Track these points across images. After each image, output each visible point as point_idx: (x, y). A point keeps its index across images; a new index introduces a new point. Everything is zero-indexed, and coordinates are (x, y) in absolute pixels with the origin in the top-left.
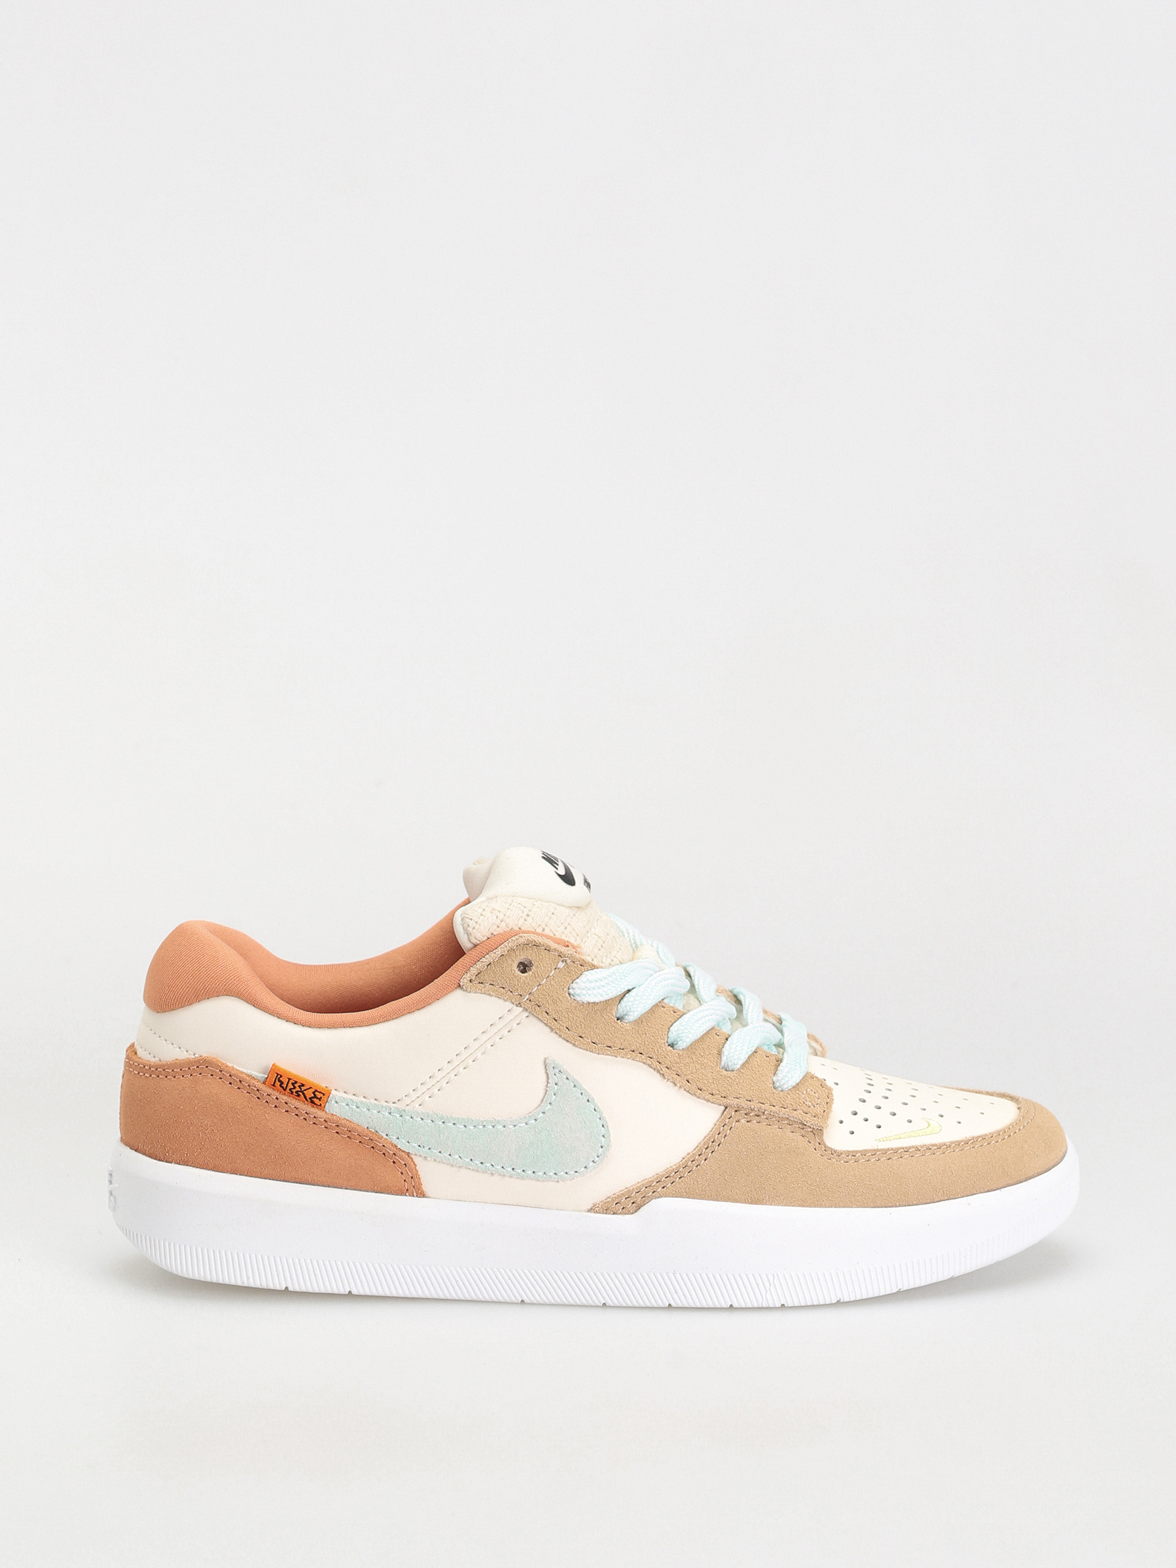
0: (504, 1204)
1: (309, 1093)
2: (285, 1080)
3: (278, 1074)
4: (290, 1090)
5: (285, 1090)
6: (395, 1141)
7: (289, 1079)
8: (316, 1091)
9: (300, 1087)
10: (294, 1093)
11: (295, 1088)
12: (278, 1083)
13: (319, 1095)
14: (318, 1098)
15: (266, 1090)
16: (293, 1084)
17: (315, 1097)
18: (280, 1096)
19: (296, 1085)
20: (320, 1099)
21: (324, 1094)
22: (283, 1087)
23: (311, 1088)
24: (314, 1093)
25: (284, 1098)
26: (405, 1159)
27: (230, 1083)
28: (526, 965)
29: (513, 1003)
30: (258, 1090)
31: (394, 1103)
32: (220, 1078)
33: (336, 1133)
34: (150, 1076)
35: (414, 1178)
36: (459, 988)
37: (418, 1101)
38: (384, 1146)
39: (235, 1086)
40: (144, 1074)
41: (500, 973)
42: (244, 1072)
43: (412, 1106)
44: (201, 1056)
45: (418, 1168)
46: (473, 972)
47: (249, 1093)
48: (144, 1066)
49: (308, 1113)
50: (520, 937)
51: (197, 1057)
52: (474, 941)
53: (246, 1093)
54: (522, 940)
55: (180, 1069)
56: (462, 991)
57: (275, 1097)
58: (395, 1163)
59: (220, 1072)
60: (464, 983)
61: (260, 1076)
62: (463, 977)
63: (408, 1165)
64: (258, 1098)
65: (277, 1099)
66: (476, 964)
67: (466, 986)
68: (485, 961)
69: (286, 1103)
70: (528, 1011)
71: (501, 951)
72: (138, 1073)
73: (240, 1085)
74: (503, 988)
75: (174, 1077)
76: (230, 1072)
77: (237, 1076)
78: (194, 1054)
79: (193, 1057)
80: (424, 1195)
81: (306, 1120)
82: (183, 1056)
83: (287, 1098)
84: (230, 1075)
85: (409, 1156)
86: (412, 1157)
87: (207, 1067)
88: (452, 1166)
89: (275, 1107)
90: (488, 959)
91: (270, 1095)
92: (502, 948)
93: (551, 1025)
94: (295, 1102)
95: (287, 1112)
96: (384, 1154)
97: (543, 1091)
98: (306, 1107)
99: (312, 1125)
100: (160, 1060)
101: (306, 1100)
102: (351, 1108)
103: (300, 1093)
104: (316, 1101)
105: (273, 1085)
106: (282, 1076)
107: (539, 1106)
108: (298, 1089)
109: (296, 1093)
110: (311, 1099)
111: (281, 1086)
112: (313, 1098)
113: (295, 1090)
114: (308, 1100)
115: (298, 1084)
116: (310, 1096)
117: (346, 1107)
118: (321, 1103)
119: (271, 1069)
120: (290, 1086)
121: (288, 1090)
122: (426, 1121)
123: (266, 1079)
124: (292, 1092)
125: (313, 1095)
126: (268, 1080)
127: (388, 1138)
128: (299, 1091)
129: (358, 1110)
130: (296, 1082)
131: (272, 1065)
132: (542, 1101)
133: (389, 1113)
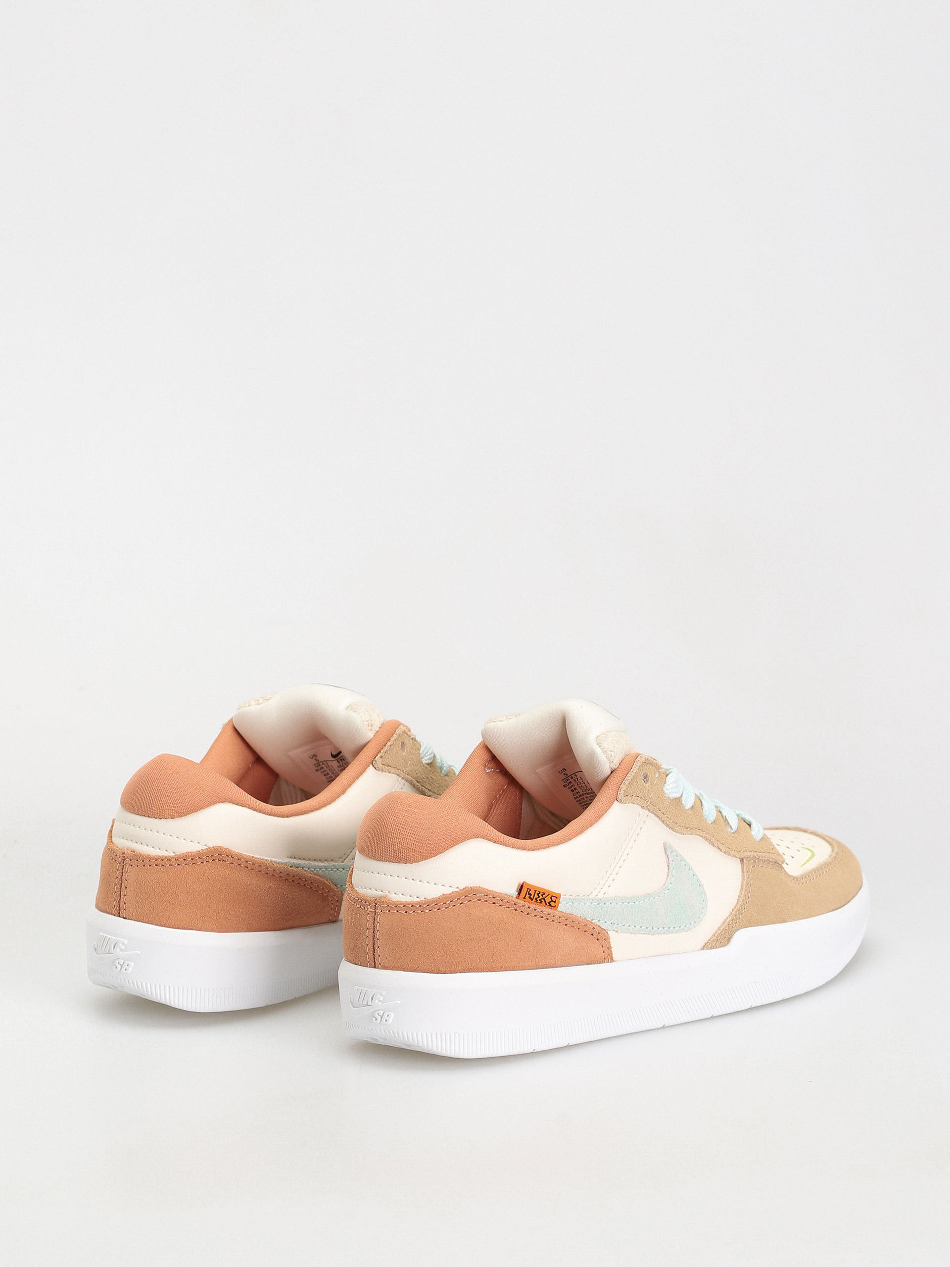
0: (655, 956)
1: (548, 900)
2: (532, 892)
3: (528, 889)
4: (536, 899)
5: (532, 900)
6: (598, 924)
7: (535, 891)
8: (552, 896)
9: (542, 895)
10: (538, 901)
11: (539, 897)
12: (528, 895)
13: (554, 899)
14: (553, 901)
15: (521, 902)
16: (538, 894)
17: (552, 901)
18: (531, 905)
19: (540, 895)
20: (555, 902)
21: (557, 898)
22: (531, 898)
23: (549, 895)
24: (551, 898)
25: (533, 906)
26: (604, 935)
27: (494, 903)
28: (646, 777)
29: (643, 807)
30: (515, 904)
31: (588, 896)
32: (487, 901)
33: (566, 925)
34: (422, 911)
35: (609, 948)
36: (616, 801)
37: (603, 891)
38: (594, 928)
39: (498, 905)
40: (414, 912)
41: (636, 786)
42: (501, 892)
43: (600, 896)
44: (467, 887)
45: (611, 941)
46: (624, 787)
47: (508, 908)
48: (412, 906)
49: (548, 914)
50: (641, 757)
51: (464, 889)
52: (615, 767)
53: (507, 907)
54: (643, 760)
55: (451, 901)
56: (619, 803)
57: (527, 906)
58: (598, 939)
59: (486, 897)
60: (620, 797)
61: (515, 893)
62: (619, 793)
63: (607, 939)
64: (515, 910)
65: (529, 907)
66: (624, 781)
67: (621, 800)
68: (628, 778)
69: (535, 910)
70: (651, 811)
71: (635, 769)
72: (406, 912)
73: (501, 903)
74: (638, 797)
75: (446, 908)
76: (493, 895)
77: (498, 896)
78: (457, 888)
79: (458, 890)
80: (614, 960)
81: (548, 919)
82: (448, 891)
83: (534, 906)
84: (494, 897)
85: (607, 932)
86: (609, 932)
87: (475, 894)
88: (631, 933)
89: (528, 914)
90: (630, 776)
91: (524, 906)
92: (635, 767)
93: (663, 819)
94: (540, 907)
95: (535, 916)
96: (592, 935)
97: (667, 868)
98: (546, 910)
99: (552, 923)
100: (425, 899)
101: (546, 904)
102: (570, 905)
103: (542, 900)
104: (552, 904)
105: (524, 898)
106: (530, 890)
107: (667, 879)
108: (541, 897)
109: (540, 900)
110: (549, 903)
111: (530, 898)
112: (551, 902)
113: (539, 898)
114: (548, 904)
115: (541, 893)
116: (549, 901)
117: (567, 905)
118: (555, 904)
119: (522, 886)
120: (536, 896)
121: (534, 900)
122: (613, 904)
123: (519, 894)
124: (537, 901)
125: (551, 900)
126: (521, 894)
127: (593, 922)
128: (542, 899)
129: (574, 905)
130: (540, 892)
131: (523, 883)
132: (668, 876)
133: (591, 903)
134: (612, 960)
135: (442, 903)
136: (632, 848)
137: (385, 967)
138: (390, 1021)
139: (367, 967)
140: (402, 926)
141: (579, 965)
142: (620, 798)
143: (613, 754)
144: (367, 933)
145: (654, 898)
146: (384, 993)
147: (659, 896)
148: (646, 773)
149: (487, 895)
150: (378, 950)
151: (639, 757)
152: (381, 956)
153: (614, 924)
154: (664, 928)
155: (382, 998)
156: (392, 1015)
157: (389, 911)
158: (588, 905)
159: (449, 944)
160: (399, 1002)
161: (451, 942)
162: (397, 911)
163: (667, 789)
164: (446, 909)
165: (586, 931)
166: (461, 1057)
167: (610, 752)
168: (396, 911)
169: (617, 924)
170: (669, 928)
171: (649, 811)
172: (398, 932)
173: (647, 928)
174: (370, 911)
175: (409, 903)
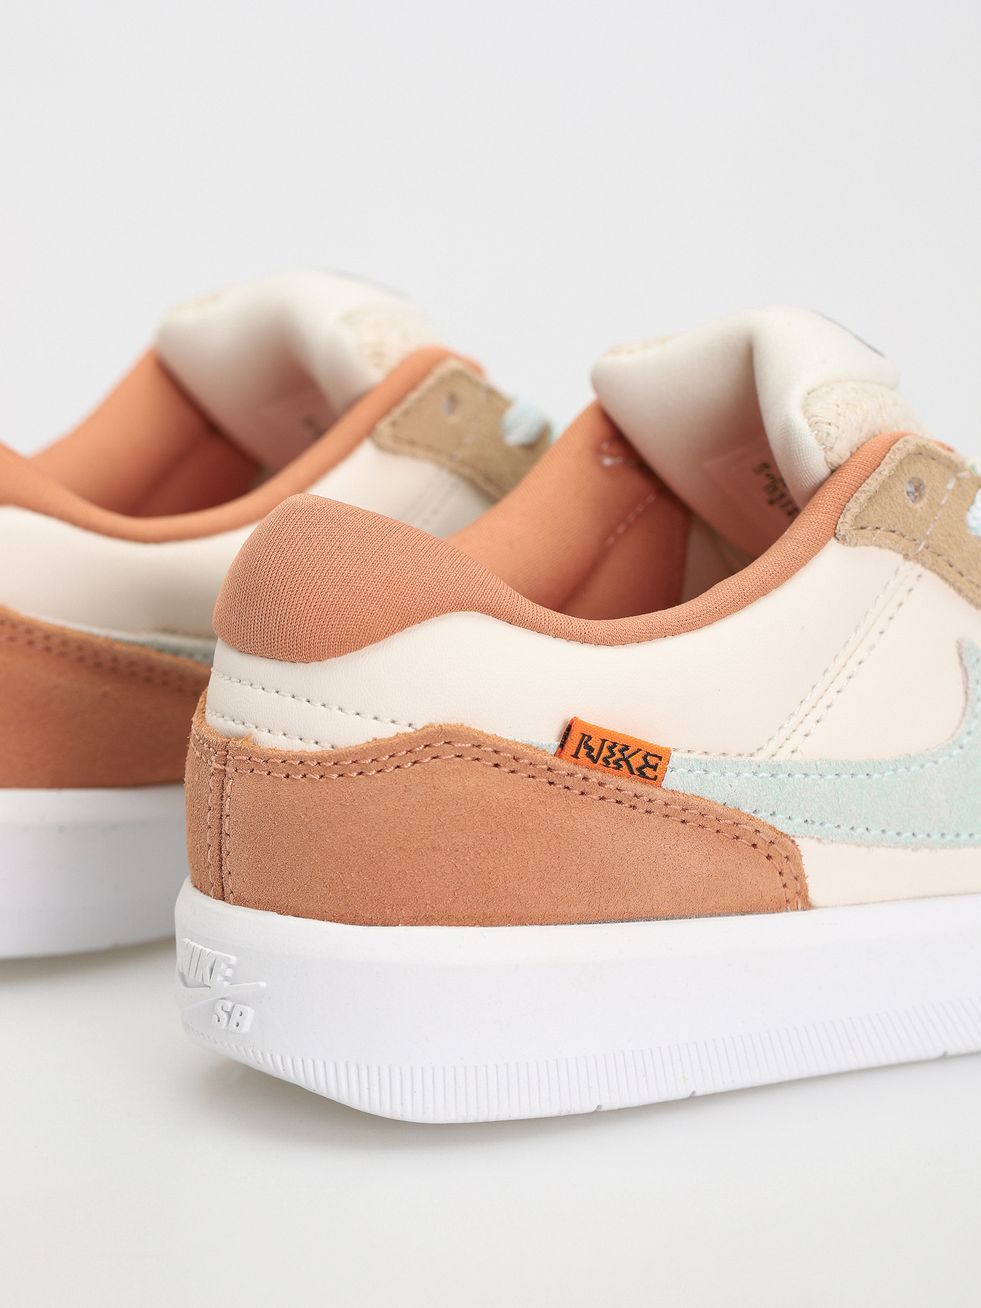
1: (637, 761)
2: (595, 744)
3: (584, 735)
4: (606, 760)
5: (595, 761)
6: (771, 821)
8: (648, 754)
9: (621, 751)
10: (612, 765)
11: (613, 754)
12: (583, 751)
13: (652, 761)
14: (651, 767)
15: (564, 765)
16: (610, 749)
17: (647, 765)
18: (589, 774)
19: (615, 750)
20: (655, 768)
21: (660, 758)
22: (592, 757)
23: (640, 750)
24: (645, 758)
25: (596, 776)
26: (785, 848)
27: (496, 765)
28: (918, 488)
29: (906, 556)
30: (549, 769)
31: (751, 755)
32: (477, 759)
33: (683, 822)
34: (322, 777)
35: (799, 877)
36: (833, 540)
37: (789, 746)
38: (757, 831)
39: (506, 770)
40: (305, 776)
41: (888, 507)
42: (517, 740)
43: (783, 756)
44: (431, 725)
45: (804, 860)
46: (853, 508)
47: (533, 777)
48: (301, 762)
49: (635, 795)
50: (906, 441)
51: (423, 728)
52: (836, 460)
53: (529, 777)
54: (911, 447)
55: (391, 756)
56: (840, 545)
57: (580, 776)
58: (769, 857)
59: (475, 749)
60: (842, 529)
61: (551, 742)
62: (840, 520)
63: (792, 857)
64: (551, 783)
65: (585, 778)
66: (856, 495)
67: (844, 536)
68: (868, 488)
69: (600, 784)
70: (927, 565)
71: (886, 469)
72: (287, 776)
73: (515, 765)
74: (893, 532)
75: (379, 772)
76: (494, 745)
77: (506, 749)
78: (410, 725)
79: (410, 730)
80: (813, 903)
81: (634, 807)
82: (386, 731)
83: (599, 775)
84: (496, 752)
85: (793, 841)
86: (797, 841)
87: (448, 743)
88: (859, 845)
89: (583, 793)
90: (872, 484)
91: (572, 775)
92: (886, 463)
93: (958, 584)
94: (614, 779)
95: (603, 798)
96: (754, 846)
97: (962, 697)
98: (631, 785)
99: (645, 816)
100: (333, 747)
101: (632, 773)
102: (698, 775)
103: (621, 763)
104: (648, 772)
105: (576, 756)
106: (590, 738)
107: (961, 722)
108: (618, 756)
109: (615, 763)
110: (640, 769)
111: (589, 755)
112: (644, 767)
113: (614, 758)
114: (636, 772)
115: (619, 747)
116: (639, 765)
117: (690, 775)
118: (656, 773)
119: (569, 728)
120: (605, 753)
121: (600, 761)
122: (812, 777)
123: (562, 746)
124: (608, 763)
125: (643, 763)
126: (566, 746)
127: (758, 816)
128: (620, 760)
129: (709, 777)
130: (615, 745)
131: (572, 721)
132: (964, 714)
133: (755, 774)
134: (807, 905)
135: (370, 760)
136: (872, 648)
137: (240, 901)
138: (246, 1026)
139: (208, 895)
140: (276, 809)
141: (719, 915)
142: (842, 533)
143: (833, 430)
144: (208, 819)
145: (922, 766)
146: (234, 959)
147: (936, 762)
148: (919, 479)
149: (478, 746)
150: (227, 861)
151: (902, 440)
152: (233, 873)
153: (813, 822)
154: (943, 835)
155: (229, 972)
156: (250, 1012)
157: (252, 771)
158: (747, 778)
159: (381, 856)
160: (263, 984)
161: (386, 851)
162: (269, 773)
163: (975, 518)
164: (379, 775)
165: (737, 838)
166: (408, 1118)
167: (826, 426)
168: (266, 773)
169: (822, 824)
170: (958, 835)
171: (923, 564)
172: (267, 822)
173: (898, 834)
174: (215, 769)
175: (295, 757)
